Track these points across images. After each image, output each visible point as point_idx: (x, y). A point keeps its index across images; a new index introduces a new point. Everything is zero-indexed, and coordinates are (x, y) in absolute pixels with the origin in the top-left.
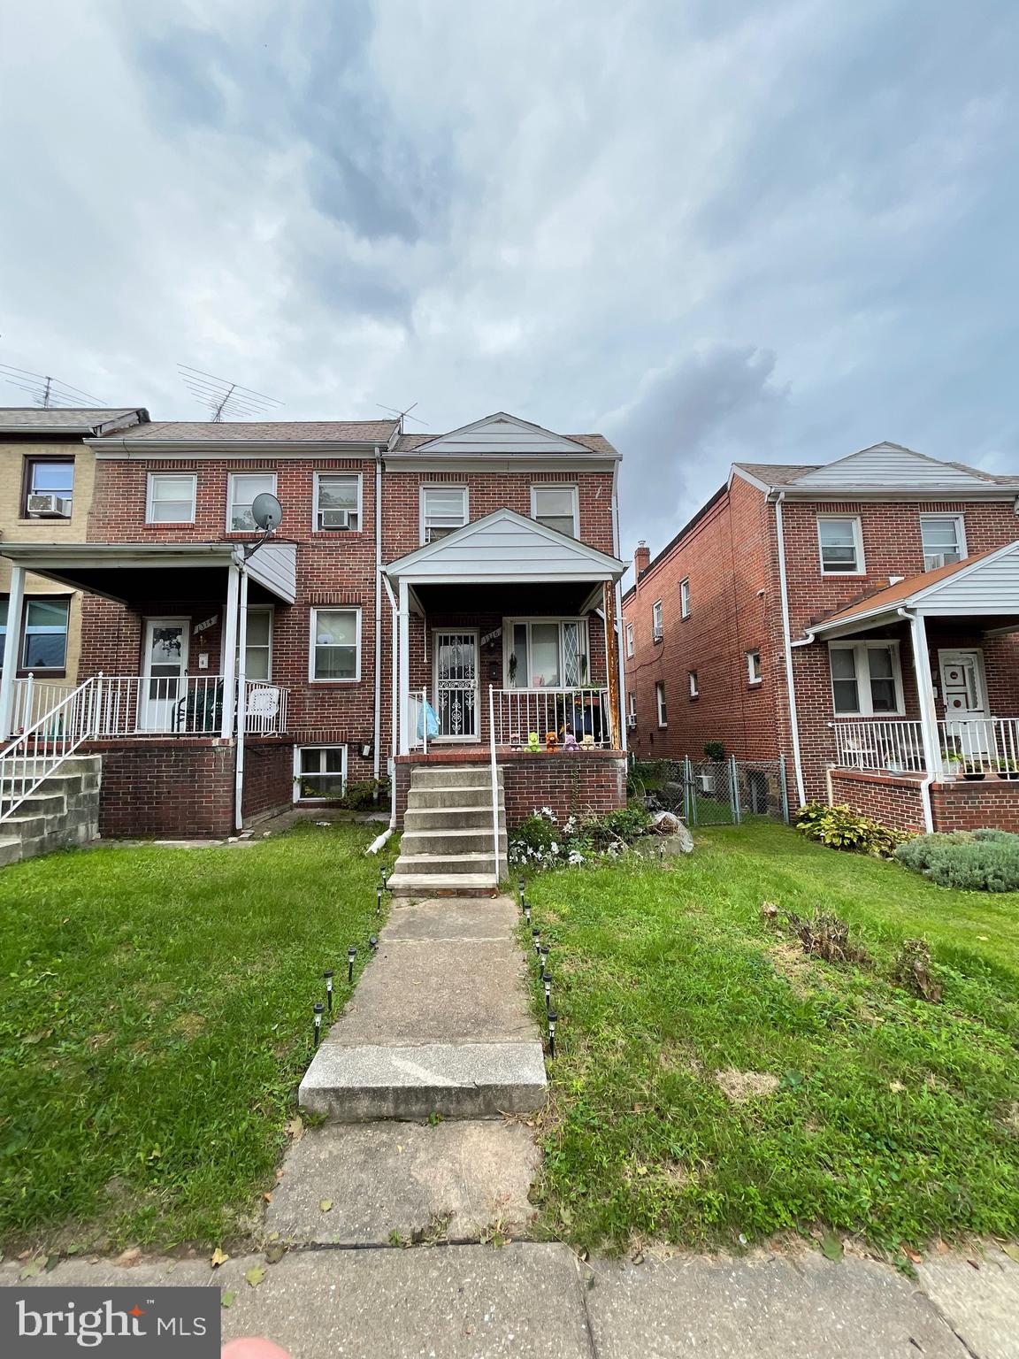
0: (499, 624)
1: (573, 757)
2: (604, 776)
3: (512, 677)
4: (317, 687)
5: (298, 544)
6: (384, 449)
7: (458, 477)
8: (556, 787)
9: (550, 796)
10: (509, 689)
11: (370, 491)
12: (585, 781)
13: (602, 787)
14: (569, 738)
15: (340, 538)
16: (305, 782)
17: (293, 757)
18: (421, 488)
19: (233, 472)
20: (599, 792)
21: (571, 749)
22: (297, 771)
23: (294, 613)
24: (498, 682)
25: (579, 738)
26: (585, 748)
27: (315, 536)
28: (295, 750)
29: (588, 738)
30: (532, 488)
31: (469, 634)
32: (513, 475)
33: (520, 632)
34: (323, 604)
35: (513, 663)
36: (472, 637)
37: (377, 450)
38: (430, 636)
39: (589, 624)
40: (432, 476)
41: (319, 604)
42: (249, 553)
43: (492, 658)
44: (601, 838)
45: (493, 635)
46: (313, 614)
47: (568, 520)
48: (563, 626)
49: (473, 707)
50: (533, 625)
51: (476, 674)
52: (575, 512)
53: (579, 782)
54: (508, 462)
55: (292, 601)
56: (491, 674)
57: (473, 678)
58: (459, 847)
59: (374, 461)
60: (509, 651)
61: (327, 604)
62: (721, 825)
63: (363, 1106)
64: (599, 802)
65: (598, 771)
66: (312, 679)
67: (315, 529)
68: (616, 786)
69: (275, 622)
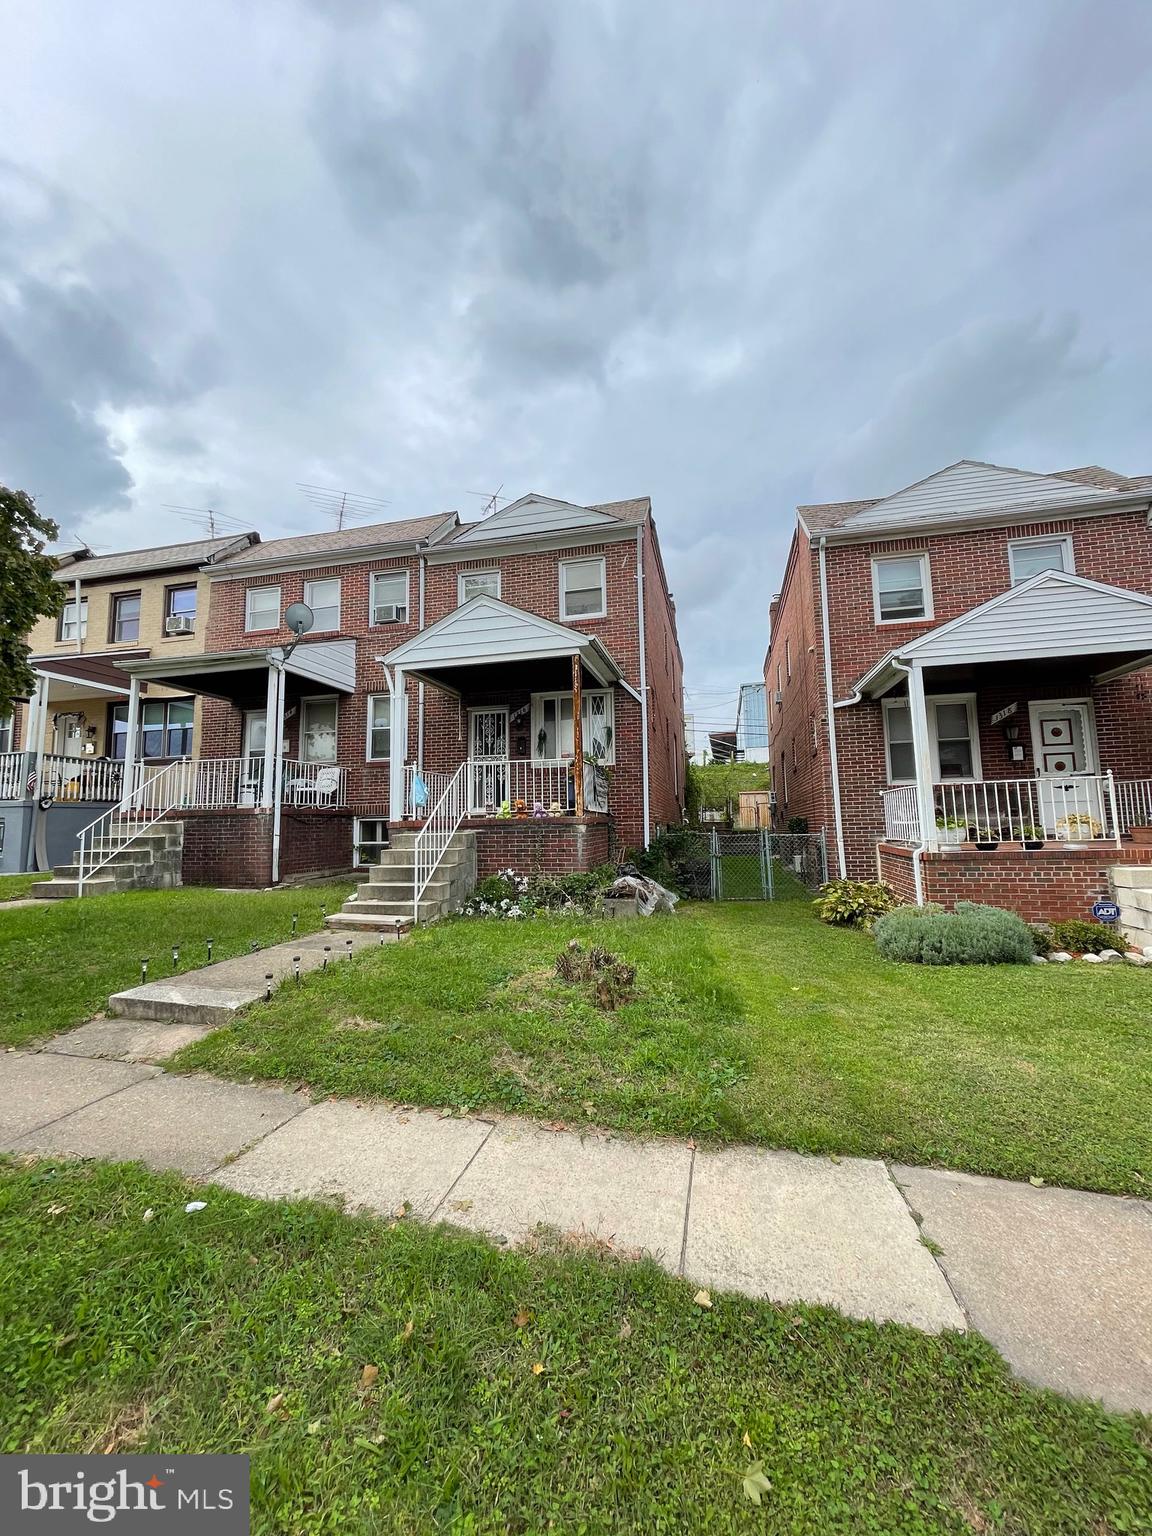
0: (528, 700)
1: (537, 823)
2: (566, 841)
3: (540, 750)
4: (372, 765)
5: (357, 639)
6: (425, 545)
7: (492, 562)
8: (522, 851)
9: (516, 859)
10: (537, 761)
11: (414, 586)
12: (548, 846)
13: (564, 851)
14: (537, 805)
15: (391, 631)
16: (363, 849)
17: (353, 827)
18: (459, 576)
19: (309, 580)
20: (561, 855)
21: (538, 815)
22: (357, 842)
23: (355, 701)
24: (526, 754)
25: (547, 806)
26: (551, 815)
27: (371, 631)
28: (355, 822)
29: (555, 806)
30: (560, 564)
31: (501, 712)
32: (541, 555)
33: (549, 708)
34: (377, 691)
35: (542, 738)
36: (504, 715)
37: (418, 546)
38: (466, 716)
39: (615, 696)
40: (468, 564)
41: (374, 692)
42: (288, 654)
43: (520, 734)
44: (554, 898)
45: (521, 711)
46: (370, 701)
47: (593, 593)
48: (591, 699)
49: (504, 781)
50: (562, 700)
51: (507, 750)
52: (603, 585)
53: (543, 846)
54: (533, 541)
55: (352, 691)
56: (521, 749)
57: (504, 753)
58: (401, 895)
59: (417, 557)
60: (537, 725)
61: (380, 691)
62: (748, 900)
63: (140, 1011)
64: (559, 865)
65: (559, 836)
66: (369, 759)
67: (371, 625)
68: (576, 851)
69: (340, 711)
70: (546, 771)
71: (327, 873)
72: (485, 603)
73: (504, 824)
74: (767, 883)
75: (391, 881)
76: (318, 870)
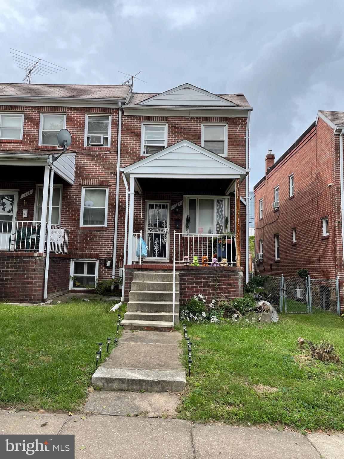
0: (182, 199)
1: (216, 269)
2: (232, 280)
3: (187, 227)
4: (84, 229)
5: (76, 153)
6: (123, 103)
7: (162, 119)
8: (206, 284)
9: (203, 289)
10: (185, 233)
11: (115, 125)
12: (221, 282)
13: (230, 285)
14: (214, 260)
15: (99, 150)
16: (75, 279)
17: (70, 266)
18: (142, 124)
19: (43, 113)
20: (229, 288)
21: (215, 265)
22: (72, 273)
23: (73, 190)
24: (179, 229)
25: (220, 260)
26: (222, 265)
27: (85, 149)
28: (71, 262)
29: (224, 260)
30: (202, 125)
31: (165, 204)
32: (192, 118)
33: (192, 204)
34: (88, 185)
35: (188, 220)
36: (167, 206)
37: (120, 103)
38: (144, 204)
39: (231, 200)
40: (149, 118)
41: (86, 185)
42: (55, 159)
43: (177, 217)
44: (228, 312)
45: (178, 204)
46: (83, 190)
47: (220, 143)
48: (216, 201)
49: (166, 243)
50: (199, 200)
51: (168, 225)
52: (225, 138)
53: (219, 282)
54: (190, 111)
55: (73, 183)
56: (176, 225)
57: (166, 227)
58: (155, 309)
59: (118, 109)
60: (186, 213)
61: (91, 185)
62: (300, 313)
63: (116, 385)
64: (228, 293)
65: (228, 277)
66: (81, 225)
67: (85, 145)
68: (238, 286)
69: (63, 195)
70: (191, 239)
71: (61, 293)
72: (187, 144)
73: (196, 269)
74: (309, 306)
75: (143, 300)
76: (58, 291)
